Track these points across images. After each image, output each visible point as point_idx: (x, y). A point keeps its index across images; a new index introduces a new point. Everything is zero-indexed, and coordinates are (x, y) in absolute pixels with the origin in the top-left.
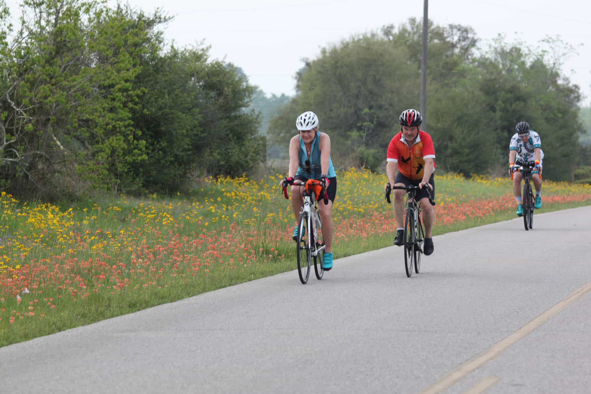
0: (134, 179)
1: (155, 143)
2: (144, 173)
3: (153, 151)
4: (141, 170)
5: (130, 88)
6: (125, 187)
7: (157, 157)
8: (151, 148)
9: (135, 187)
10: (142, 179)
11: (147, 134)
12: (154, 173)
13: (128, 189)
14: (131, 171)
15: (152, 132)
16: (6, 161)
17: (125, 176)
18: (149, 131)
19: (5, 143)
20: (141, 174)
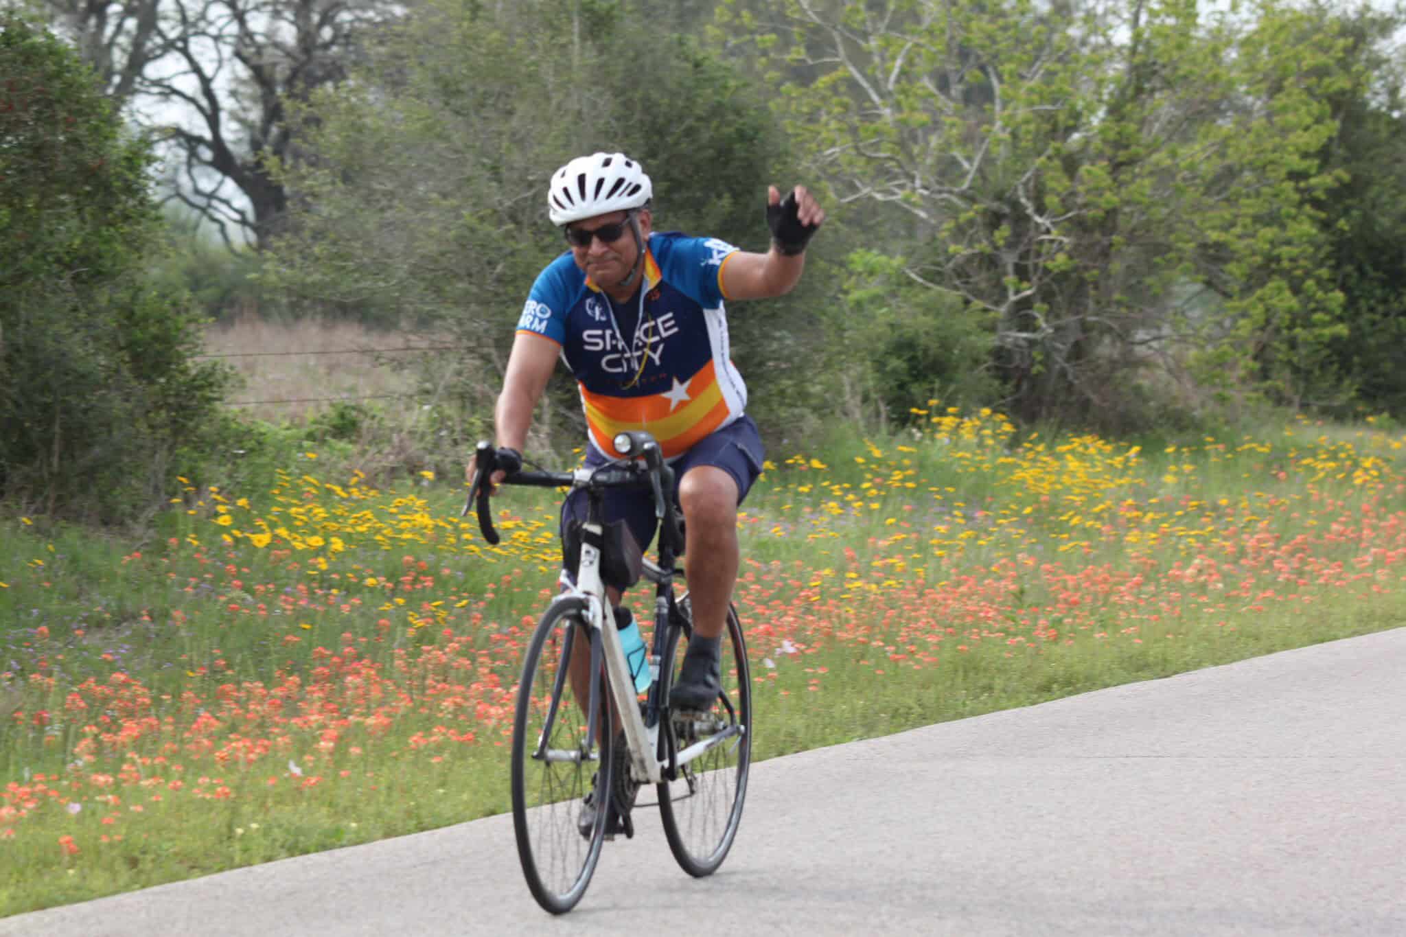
0: (1340, 380)
1: (1392, 298)
2: (1365, 367)
3: (1386, 315)
4: (1356, 359)
5: (1313, 171)
6: (1318, 399)
7: (1394, 330)
8: (1381, 308)
9: (1341, 400)
10: (1359, 380)
11: (1372, 279)
12: (1388, 366)
13: (1324, 403)
14: (1332, 363)
15: (1385, 272)
16: (1017, 338)
17: (1317, 373)
18: (1376, 269)
19: (1013, 298)
20: (1356, 370)
